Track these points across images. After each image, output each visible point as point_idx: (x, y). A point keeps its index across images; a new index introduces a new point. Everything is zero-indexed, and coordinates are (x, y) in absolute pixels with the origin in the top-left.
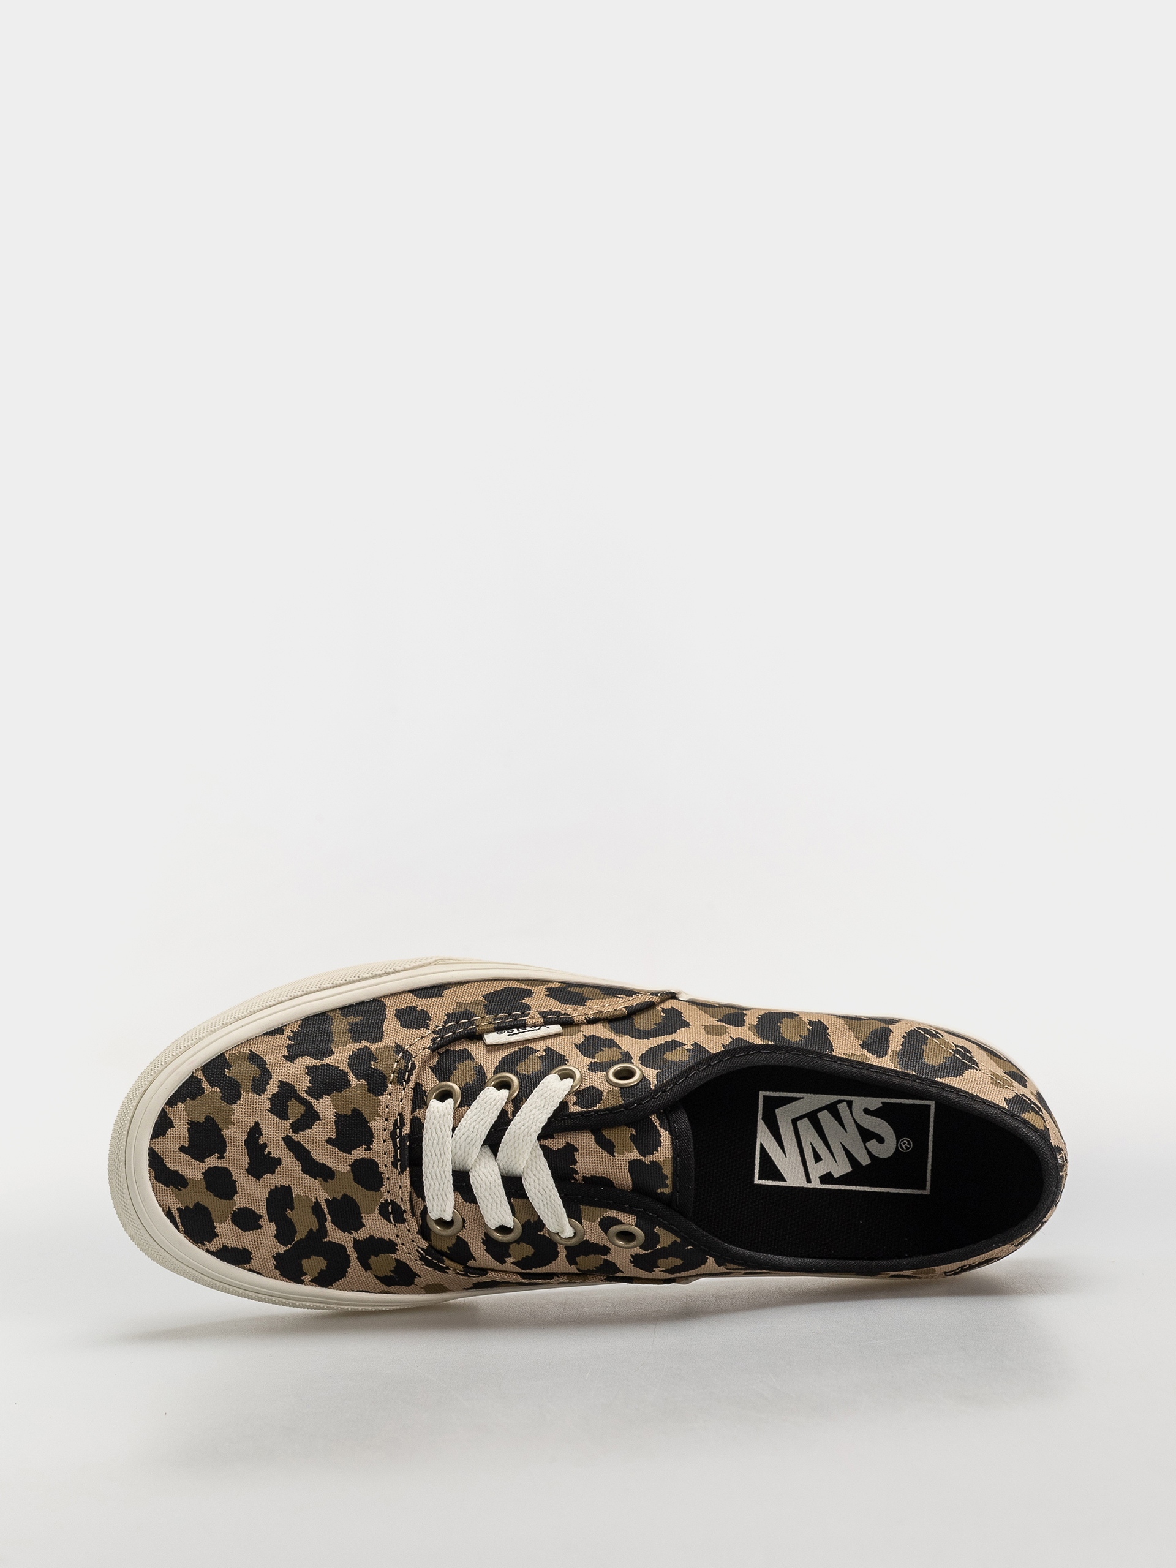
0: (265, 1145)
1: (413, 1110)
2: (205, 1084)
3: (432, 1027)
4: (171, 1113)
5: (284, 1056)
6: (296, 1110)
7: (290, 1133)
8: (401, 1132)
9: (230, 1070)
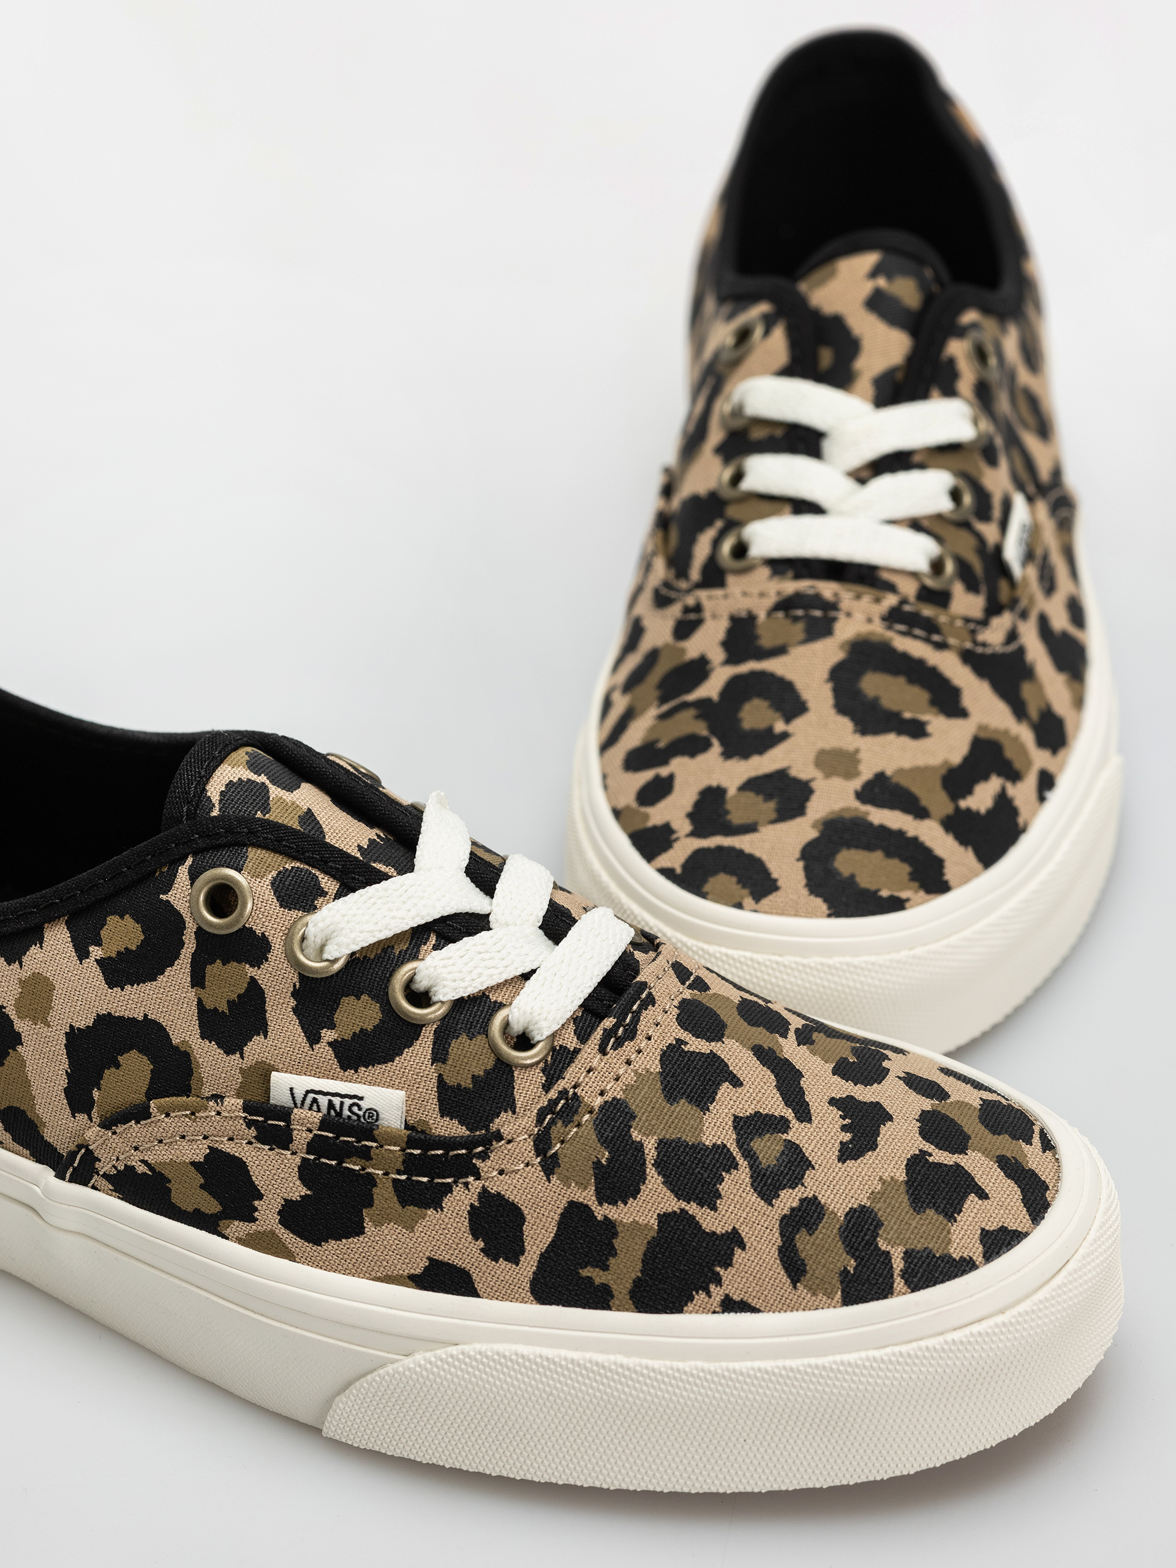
0: (844, 1128)
1: (577, 1051)
2: (898, 1264)
3: (476, 1185)
4: (976, 1251)
5: (744, 1249)
6: (768, 1148)
7: (794, 1123)
8: (616, 1027)
9: (845, 1268)
